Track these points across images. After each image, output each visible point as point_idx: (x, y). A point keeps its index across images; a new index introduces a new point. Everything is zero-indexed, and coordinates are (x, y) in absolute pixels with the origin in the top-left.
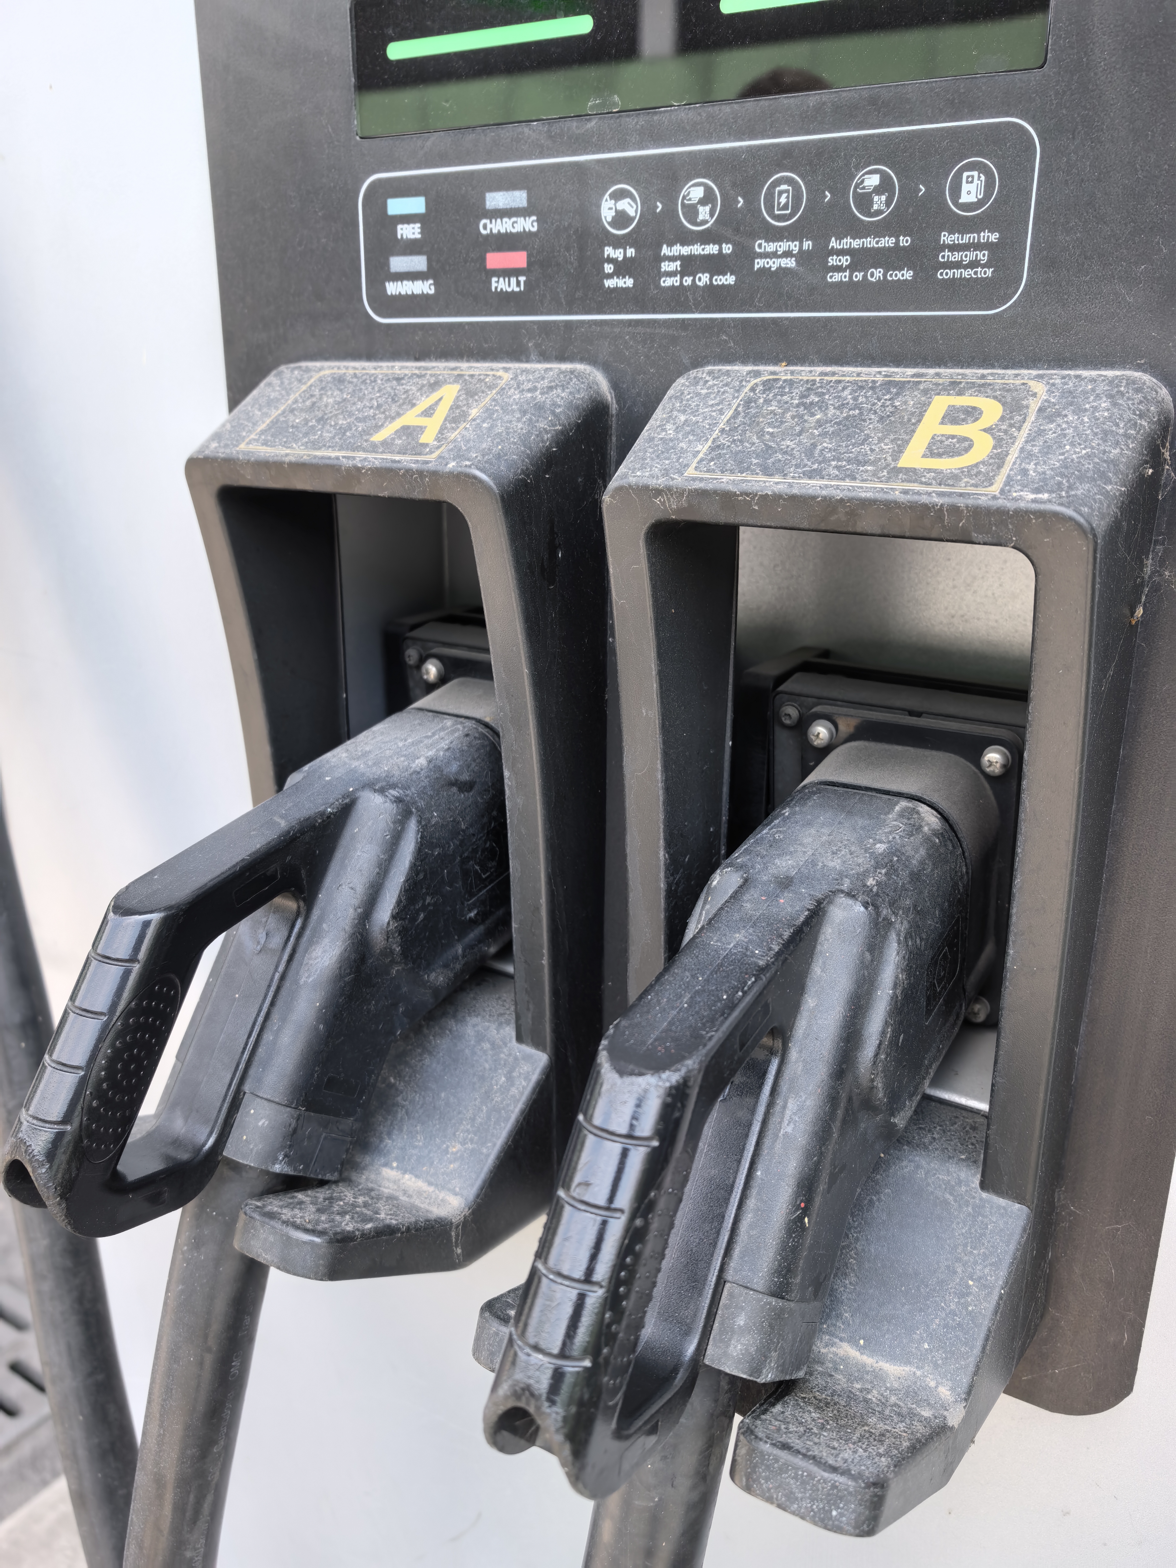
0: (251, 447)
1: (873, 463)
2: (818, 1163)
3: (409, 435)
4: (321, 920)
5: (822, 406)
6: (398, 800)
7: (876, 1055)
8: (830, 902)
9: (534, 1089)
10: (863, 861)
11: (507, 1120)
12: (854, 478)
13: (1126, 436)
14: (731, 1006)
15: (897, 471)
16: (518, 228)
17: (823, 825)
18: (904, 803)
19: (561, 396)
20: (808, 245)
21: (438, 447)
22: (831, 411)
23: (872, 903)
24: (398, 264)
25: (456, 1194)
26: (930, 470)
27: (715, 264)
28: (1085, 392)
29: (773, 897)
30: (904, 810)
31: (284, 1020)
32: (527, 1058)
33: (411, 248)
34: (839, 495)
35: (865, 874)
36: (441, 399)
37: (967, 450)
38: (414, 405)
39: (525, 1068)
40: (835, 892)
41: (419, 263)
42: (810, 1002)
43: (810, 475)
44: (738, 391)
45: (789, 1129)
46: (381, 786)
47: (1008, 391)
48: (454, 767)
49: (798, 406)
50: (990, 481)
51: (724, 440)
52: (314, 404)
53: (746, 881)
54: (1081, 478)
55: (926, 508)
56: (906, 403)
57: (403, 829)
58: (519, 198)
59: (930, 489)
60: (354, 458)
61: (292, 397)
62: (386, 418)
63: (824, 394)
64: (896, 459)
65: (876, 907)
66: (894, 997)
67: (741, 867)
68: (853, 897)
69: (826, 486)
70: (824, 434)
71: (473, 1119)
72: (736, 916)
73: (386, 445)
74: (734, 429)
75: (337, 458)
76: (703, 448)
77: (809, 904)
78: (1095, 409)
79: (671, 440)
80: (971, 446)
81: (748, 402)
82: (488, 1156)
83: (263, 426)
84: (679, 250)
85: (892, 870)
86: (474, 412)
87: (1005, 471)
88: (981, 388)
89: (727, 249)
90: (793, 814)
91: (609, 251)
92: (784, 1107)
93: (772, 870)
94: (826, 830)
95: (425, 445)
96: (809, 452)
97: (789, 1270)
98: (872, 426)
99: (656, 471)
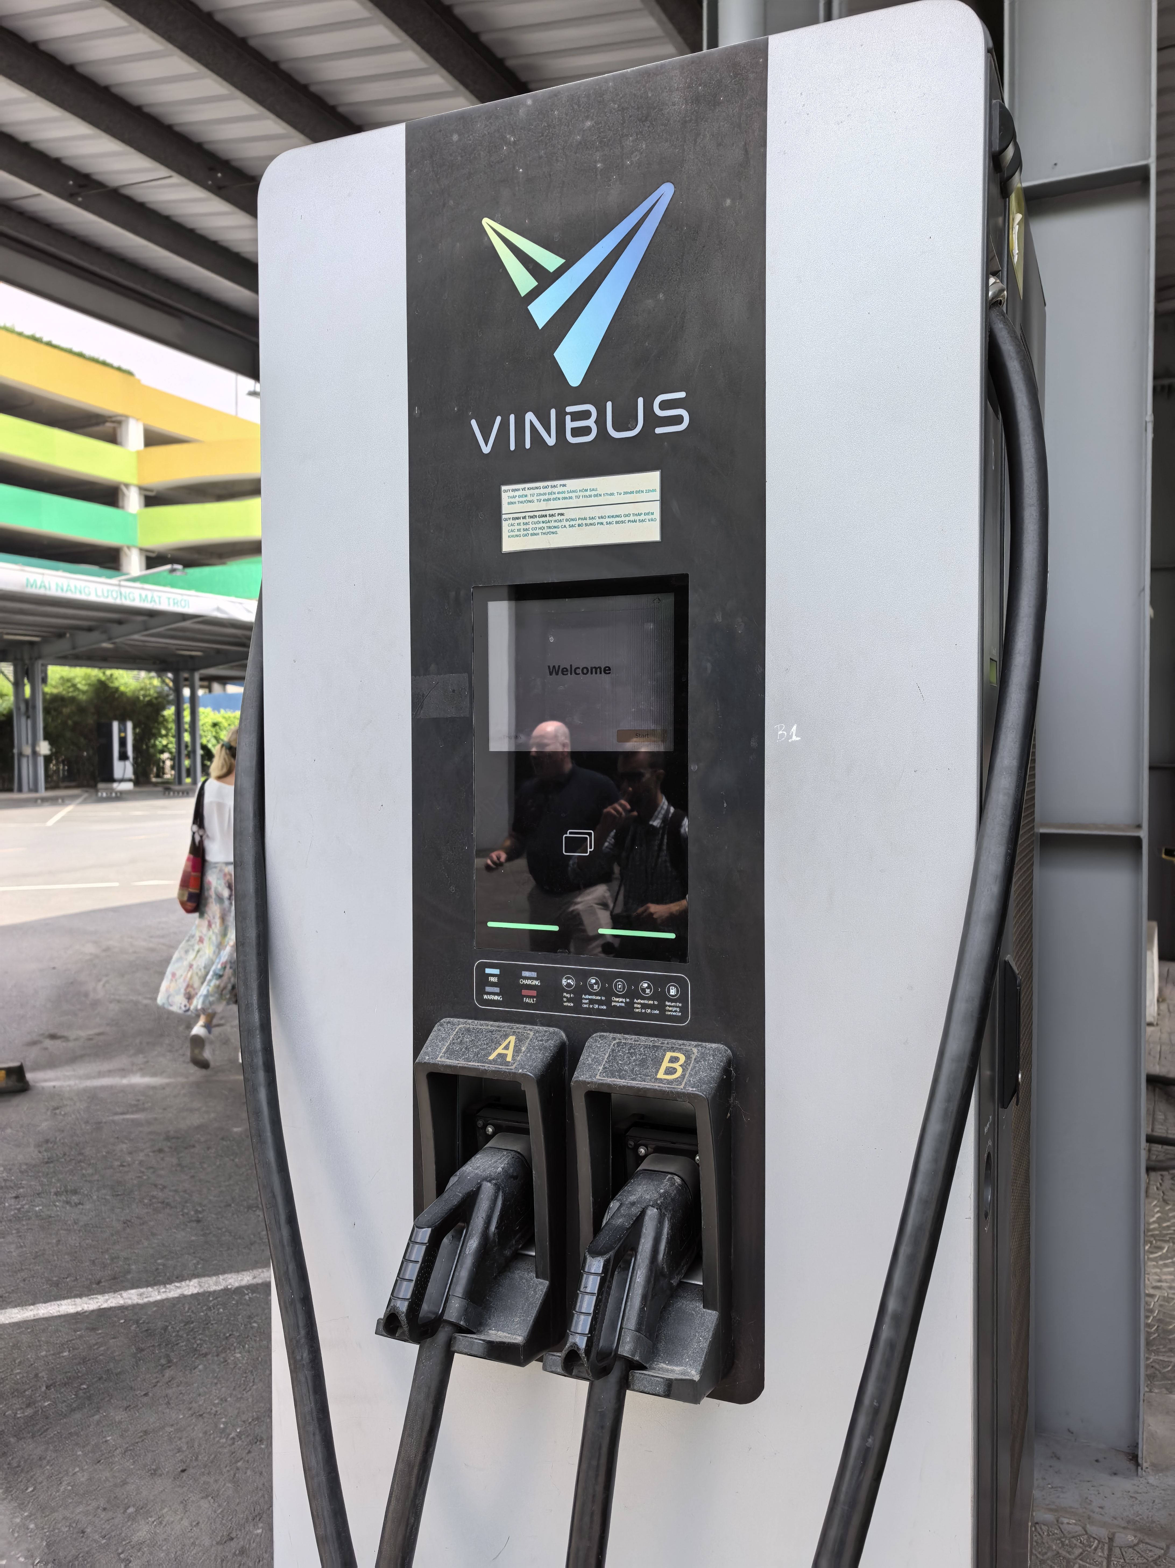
0: (443, 1059)
1: (650, 1076)
2: (647, 1290)
3: (502, 1057)
4: (472, 1230)
5: (635, 1054)
6: (496, 1184)
7: (663, 1256)
8: (647, 1209)
9: (545, 1295)
10: (656, 1195)
11: (536, 1307)
12: (645, 1081)
13: (717, 1069)
14: (620, 1239)
15: (657, 1079)
16: (533, 983)
17: (644, 1185)
18: (669, 1176)
19: (551, 1043)
20: (628, 1000)
21: (514, 1063)
22: (638, 1056)
23: (659, 1208)
24: (488, 989)
25: (519, 1336)
26: (665, 1079)
27: (600, 1002)
28: (707, 1053)
29: (629, 1208)
30: (669, 1178)
31: (461, 1267)
32: (541, 1283)
33: (493, 985)
34: (641, 1086)
35: (657, 1200)
36: (510, 1042)
37: (675, 1072)
38: (500, 1045)
39: (541, 1287)
40: (648, 1206)
41: (497, 990)
42: (642, 1240)
43: (633, 1079)
44: (609, 1046)
45: (639, 1280)
46: (489, 1179)
47: (687, 1051)
48: (511, 1170)
49: (628, 1053)
50: (681, 1084)
51: (607, 1066)
52: (461, 1041)
53: (621, 1204)
54: (704, 1084)
55: (664, 1091)
56: (659, 1054)
57: (498, 1195)
58: (534, 974)
59: (665, 1086)
60: (484, 1066)
61: (451, 1037)
62: (492, 1049)
63: (635, 1049)
64: (656, 1075)
65: (661, 1210)
66: (668, 1238)
67: (618, 1200)
68: (654, 1207)
69: (638, 1084)
70: (636, 1065)
71: (523, 1308)
72: (619, 1215)
73: (494, 1061)
74: (609, 1061)
75: (478, 1066)
76: (601, 1068)
77: (640, 1209)
78: (709, 1059)
79: (591, 1064)
80: (676, 1071)
81: (613, 1050)
82: (530, 1320)
83: (444, 1050)
84: (587, 997)
85: (665, 1198)
86: (523, 1049)
87: (685, 1080)
88: (680, 1050)
89: (603, 998)
90: (634, 1181)
91: (565, 994)
92: (637, 1273)
93: (629, 1200)
94: (645, 1186)
95: (509, 1062)
96: (632, 1071)
97: (641, 1324)
98: (649, 1062)
99: (587, 1076)
